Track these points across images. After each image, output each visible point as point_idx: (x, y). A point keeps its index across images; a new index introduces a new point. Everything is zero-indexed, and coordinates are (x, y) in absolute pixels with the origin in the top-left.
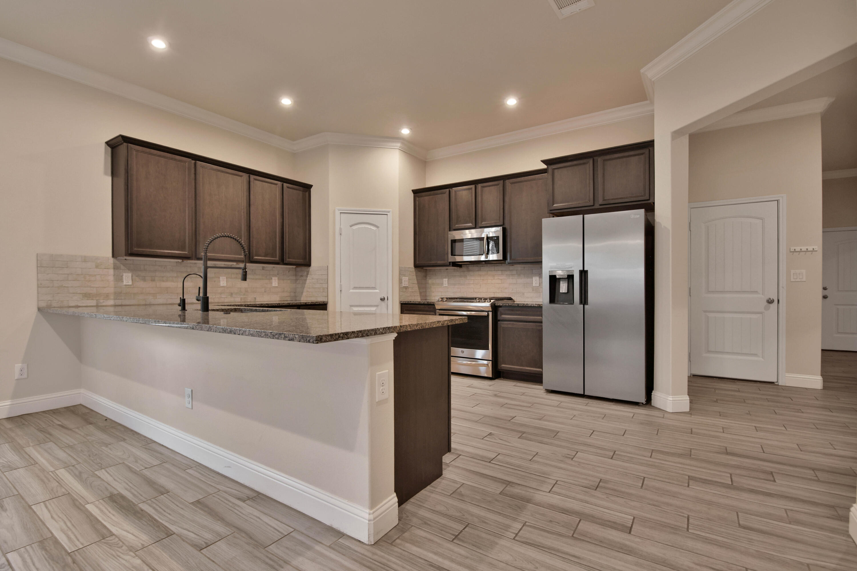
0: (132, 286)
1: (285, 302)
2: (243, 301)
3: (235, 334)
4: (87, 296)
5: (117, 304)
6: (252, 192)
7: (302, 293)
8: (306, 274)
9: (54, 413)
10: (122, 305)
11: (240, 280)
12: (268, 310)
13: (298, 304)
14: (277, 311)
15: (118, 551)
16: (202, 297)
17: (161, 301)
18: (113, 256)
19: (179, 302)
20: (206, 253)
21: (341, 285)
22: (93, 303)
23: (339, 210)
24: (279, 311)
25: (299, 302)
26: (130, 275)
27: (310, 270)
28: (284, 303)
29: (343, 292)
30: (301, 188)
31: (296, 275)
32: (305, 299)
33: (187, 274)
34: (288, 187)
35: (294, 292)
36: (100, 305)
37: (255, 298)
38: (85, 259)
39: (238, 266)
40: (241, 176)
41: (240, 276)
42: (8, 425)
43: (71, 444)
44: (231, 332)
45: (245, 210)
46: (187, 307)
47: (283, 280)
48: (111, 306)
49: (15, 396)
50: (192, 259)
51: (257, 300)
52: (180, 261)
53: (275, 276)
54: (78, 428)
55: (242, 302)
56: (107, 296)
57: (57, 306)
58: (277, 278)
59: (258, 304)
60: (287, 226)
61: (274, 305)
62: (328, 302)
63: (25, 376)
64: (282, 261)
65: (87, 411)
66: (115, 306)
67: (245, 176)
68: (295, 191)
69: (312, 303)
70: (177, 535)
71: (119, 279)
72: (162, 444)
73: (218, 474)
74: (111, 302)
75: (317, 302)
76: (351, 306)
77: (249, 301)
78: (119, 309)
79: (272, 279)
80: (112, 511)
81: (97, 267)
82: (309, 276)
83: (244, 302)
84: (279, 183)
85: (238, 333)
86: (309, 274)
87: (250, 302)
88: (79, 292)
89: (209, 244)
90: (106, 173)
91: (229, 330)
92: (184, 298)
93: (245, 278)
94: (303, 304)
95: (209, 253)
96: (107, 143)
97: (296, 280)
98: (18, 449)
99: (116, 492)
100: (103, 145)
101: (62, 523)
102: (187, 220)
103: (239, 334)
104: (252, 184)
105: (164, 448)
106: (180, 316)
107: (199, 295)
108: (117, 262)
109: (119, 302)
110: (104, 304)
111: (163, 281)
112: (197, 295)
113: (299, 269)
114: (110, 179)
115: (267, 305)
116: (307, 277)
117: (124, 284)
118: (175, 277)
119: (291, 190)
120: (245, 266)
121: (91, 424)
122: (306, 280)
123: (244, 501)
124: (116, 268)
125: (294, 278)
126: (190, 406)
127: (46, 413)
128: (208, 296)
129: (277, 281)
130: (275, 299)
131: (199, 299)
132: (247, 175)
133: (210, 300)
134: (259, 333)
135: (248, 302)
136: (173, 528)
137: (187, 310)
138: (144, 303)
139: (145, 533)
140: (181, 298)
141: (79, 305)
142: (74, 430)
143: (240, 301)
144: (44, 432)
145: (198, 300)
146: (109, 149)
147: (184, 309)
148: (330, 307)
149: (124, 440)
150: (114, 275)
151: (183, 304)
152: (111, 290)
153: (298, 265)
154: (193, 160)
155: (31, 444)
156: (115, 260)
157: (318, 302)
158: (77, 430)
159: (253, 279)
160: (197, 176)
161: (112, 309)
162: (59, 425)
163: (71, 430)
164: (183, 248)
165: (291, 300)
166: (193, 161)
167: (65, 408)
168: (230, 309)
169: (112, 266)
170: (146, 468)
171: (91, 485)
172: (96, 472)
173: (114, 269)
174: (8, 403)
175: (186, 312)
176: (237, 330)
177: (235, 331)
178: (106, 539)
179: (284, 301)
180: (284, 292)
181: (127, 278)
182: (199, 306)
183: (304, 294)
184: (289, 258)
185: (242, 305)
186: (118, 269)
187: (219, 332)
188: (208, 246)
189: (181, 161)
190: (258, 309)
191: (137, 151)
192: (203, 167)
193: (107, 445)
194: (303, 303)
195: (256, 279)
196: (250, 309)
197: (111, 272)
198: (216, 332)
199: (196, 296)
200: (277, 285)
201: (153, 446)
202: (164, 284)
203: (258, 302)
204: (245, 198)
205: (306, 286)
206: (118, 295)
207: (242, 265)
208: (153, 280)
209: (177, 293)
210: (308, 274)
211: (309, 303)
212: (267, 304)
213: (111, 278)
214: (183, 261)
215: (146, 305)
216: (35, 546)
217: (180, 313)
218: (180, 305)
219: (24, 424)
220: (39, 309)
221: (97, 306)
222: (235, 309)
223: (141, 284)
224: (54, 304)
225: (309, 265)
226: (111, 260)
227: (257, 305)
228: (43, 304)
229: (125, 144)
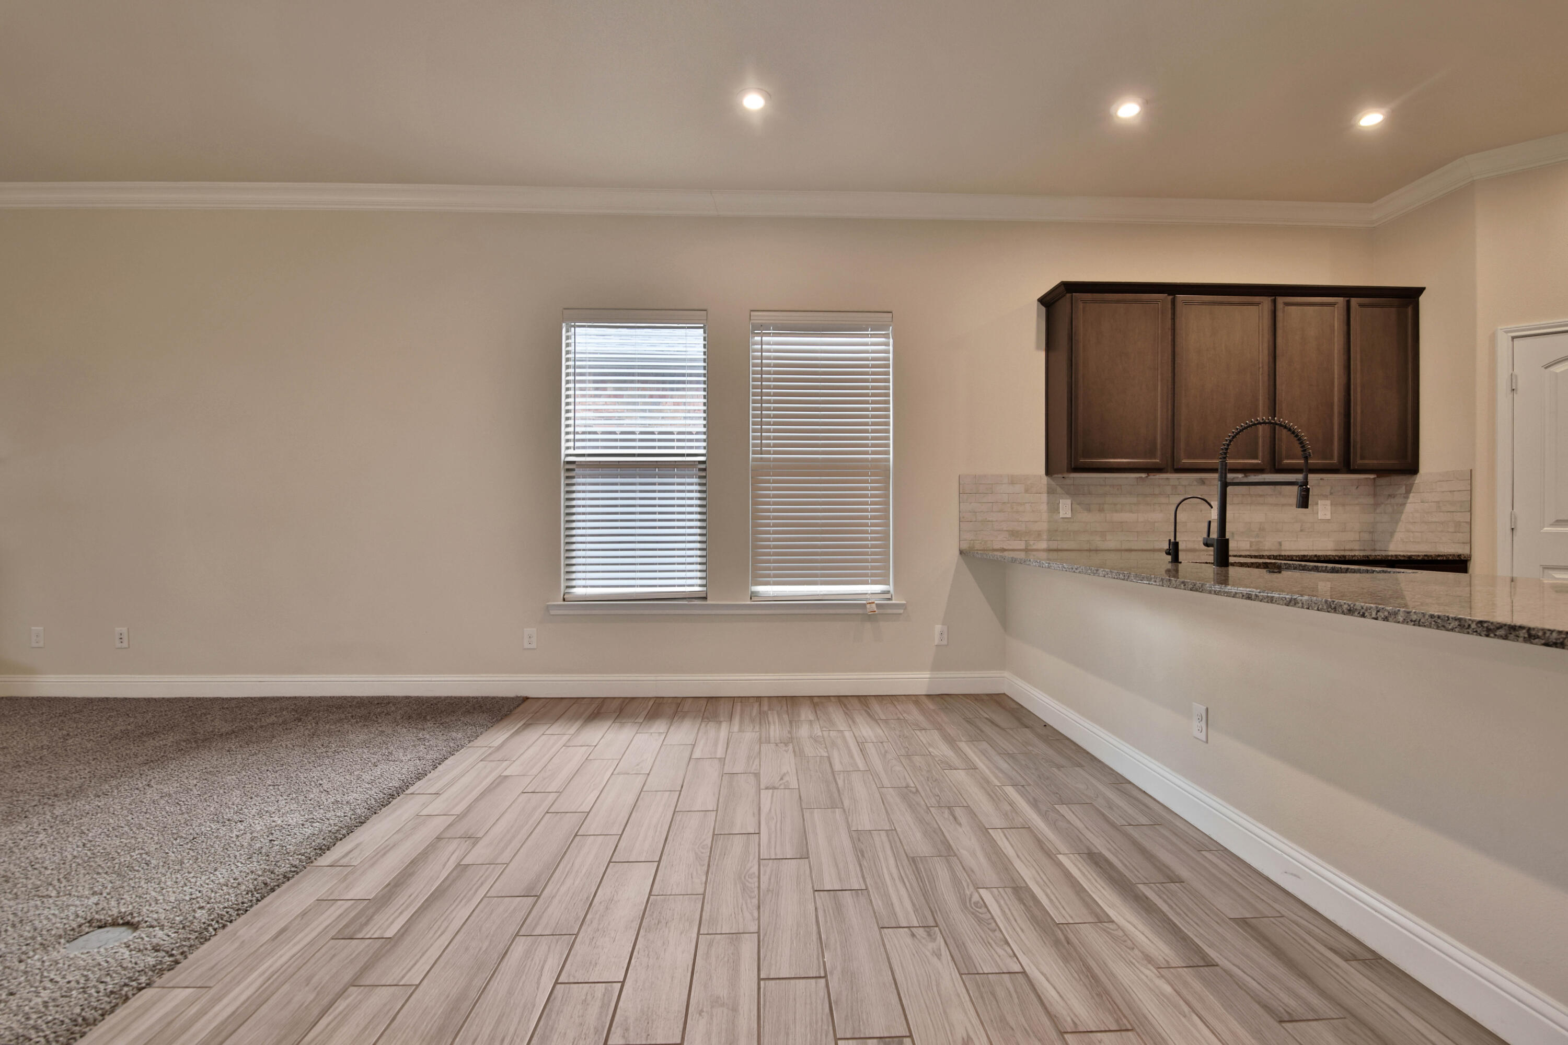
0: (1072, 520)
1: (1347, 553)
2: (1254, 548)
3: (1363, 616)
4: (1014, 534)
5: (1051, 547)
6: (1279, 332)
7: (1392, 534)
8: (1403, 490)
9: (976, 699)
10: (1057, 550)
13: (1390, 558)
15: (1129, 954)
16: (1217, 540)
17: (1112, 545)
18: (1048, 472)
19: (1168, 548)
20: (1225, 458)
21: (1513, 518)
22: (1021, 545)
23: (1507, 332)
25: (1384, 553)
26: (1069, 502)
27: (1416, 482)
28: (1355, 556)
29: (1518, 533)
30: (1395, 301)
31: (1375, 495)
32: (1397, 547)
33: (1182, 498)
34: (1361, 305)
35: (1370, 532)
36: (1029, 548)
37: (1280, 544)
38: (1013, 481)
39: (1245, 480)
40: (1258, 304)
42: (931, 706)
43: (1011, 752)
44: (1351, 611)
45: (1266, 368)
46: (1182, 556)
47: (1343, 505)
48: (1044, 550)
49: (937, 666)
50: (1166, 472)
51: (1283, 548)
52: (1143, 475)
53: (1325, 497)
54: (1012, 729)
55: (1253, 551)
56: (1039, 534)
57: (981, 548)
58: (1328, 502)
60: (1359, 390)
61: (1333, 558)
62: (1470, 556)
63: (945, 642)
64: (1346, 466)
65: (1016, 706)
66: (1049, 550)
67: (1266, 301)
68: (1377, 311)
69: (1426, 558)
70: (1222, 968)
71: (1054, 508)
72: (1144, 789)
73: (1267, 879)
74: (1043, 545)
75: (1439, 556)
76: (1546, 568)
77: (1266, 548)
78: (1054, 555)
79: (1317, 504)
80: (1098, 880)
81: (1027, 491)
82: (1411, 495)
83: (1258, 550)
84: (1340, 300)
85: (1374, 616)
86: (1413, 490)
87: (1270, 550)
88: (1005, 529)
89: (1230, 441)
90: (1038, 348)
91: (1346, 606)
92: (1177, 540)
93: (1304, 502)
94: (1402, 558)
95: (1231, 458)
96: (1042, 301)
97: (1376, 505)
98: (951, 742)
99: (1096, 851)
100: (1035, 304)
101: (1034, 872)
102: (1159, 403)
103: (1376, 619)
104: (1280, 314)
105: (1150, 799)
106: (1168, 571)
107: (1209, 535)
108: (1053, 483)
109: (1054, 545)
110: (1034, 547)
111: (1116, 511)
112: (1205, 536)
113: (1383, 481)
114: (1042, 355)
115: (1315, 559)
116: (1407, 498)
117: (1061, 515)
118: (1134, 504)
119: (1369, 310)
120: (1306, 478)
121: (1027, 727)
122: (1404, 504)
124: (1051, 491)
125: (1370, 500)
126: (1202, 736)
127: (967, 698)
128: (1227, 537)
129: (1329, 507)
130: (1325, 546)
131: (1209, 542)
132: (1270, 299)
134: (1439, 621)
136: (1213, 954)
137: (1181, 562)
138: (1086, 547)
139: (1165, 942)
140: (1170, 540)
141: (1005, 547)
142: (1008, 730)
144: (972, 724)
145: (1207, 545)
146: (1043, 309)
147: (1176, 560)
148: (1476, 566)
149: (1081, 766)
150: (1048, 503)
151: (1174, 550)
152: (1044, 526)
153: (1382, 472)
154: (1169, 294)
155: (963, 739)
156: (1049, 479)
157: (1442, 556)
158: (1011, 732)
159: (1277, 505)
160: (1177, 321)
161: (1044, 555)
162: (987, 718)
163: (1003, 729)
164: (1151, 453)
165: (1362, 548)
166: (1171, 297)
167: (987, 695)
169: (1045, 489)
170: (1130, 825)
171: (1055, 823)
172: (1056, 806)
173: (1048, 493)
174: (926, 675)
175: (1180, 565)
176: (1370, 608)
177: (1363, 611)
178: (1105, 924)
179: (1345, 550)
180: (1344, 531)
181: (1065, 507)
182: (1209, 555)
183: (1398, 536)
184: (1362, 458)
186: (1053, 493)
187: (1318, 610)
188: (1228, 445)
189: (1148, 302)
190: (1322, 567)
191: (1085, 302)
192: (1187, 303)
193: (1059, 767)
194: (1404, 556)
195: (1283, 505)
196: (1300, 565)
197: (1044, 497)
198: (1308, 609)
199: (1204, 538)
200: (1328, 517)
201: (1128, 786)
202: (1118, 517)
203: (1285, 550)
204: (1266, 345)
205: (1403, 517)
206: (1053, 533)
208: (1101, 510)
210: (1408, 491)
211: (1418, 556)
212: (1316, 556)
213: (1044, 507)
214: (1149, 475)
215: (1090, 550)
216: (1009, 891)
217: (1169, 566)
218: (1168, 553)
219: (946, 708)
220: (961, 552)
221: (1027, 550)
222: (1265, 563)
223: (1085, 516)
224: (977, 547)
225: (1413, 470)
226: (1045, 479)
228: (965, 546)
229: (1068, 295)
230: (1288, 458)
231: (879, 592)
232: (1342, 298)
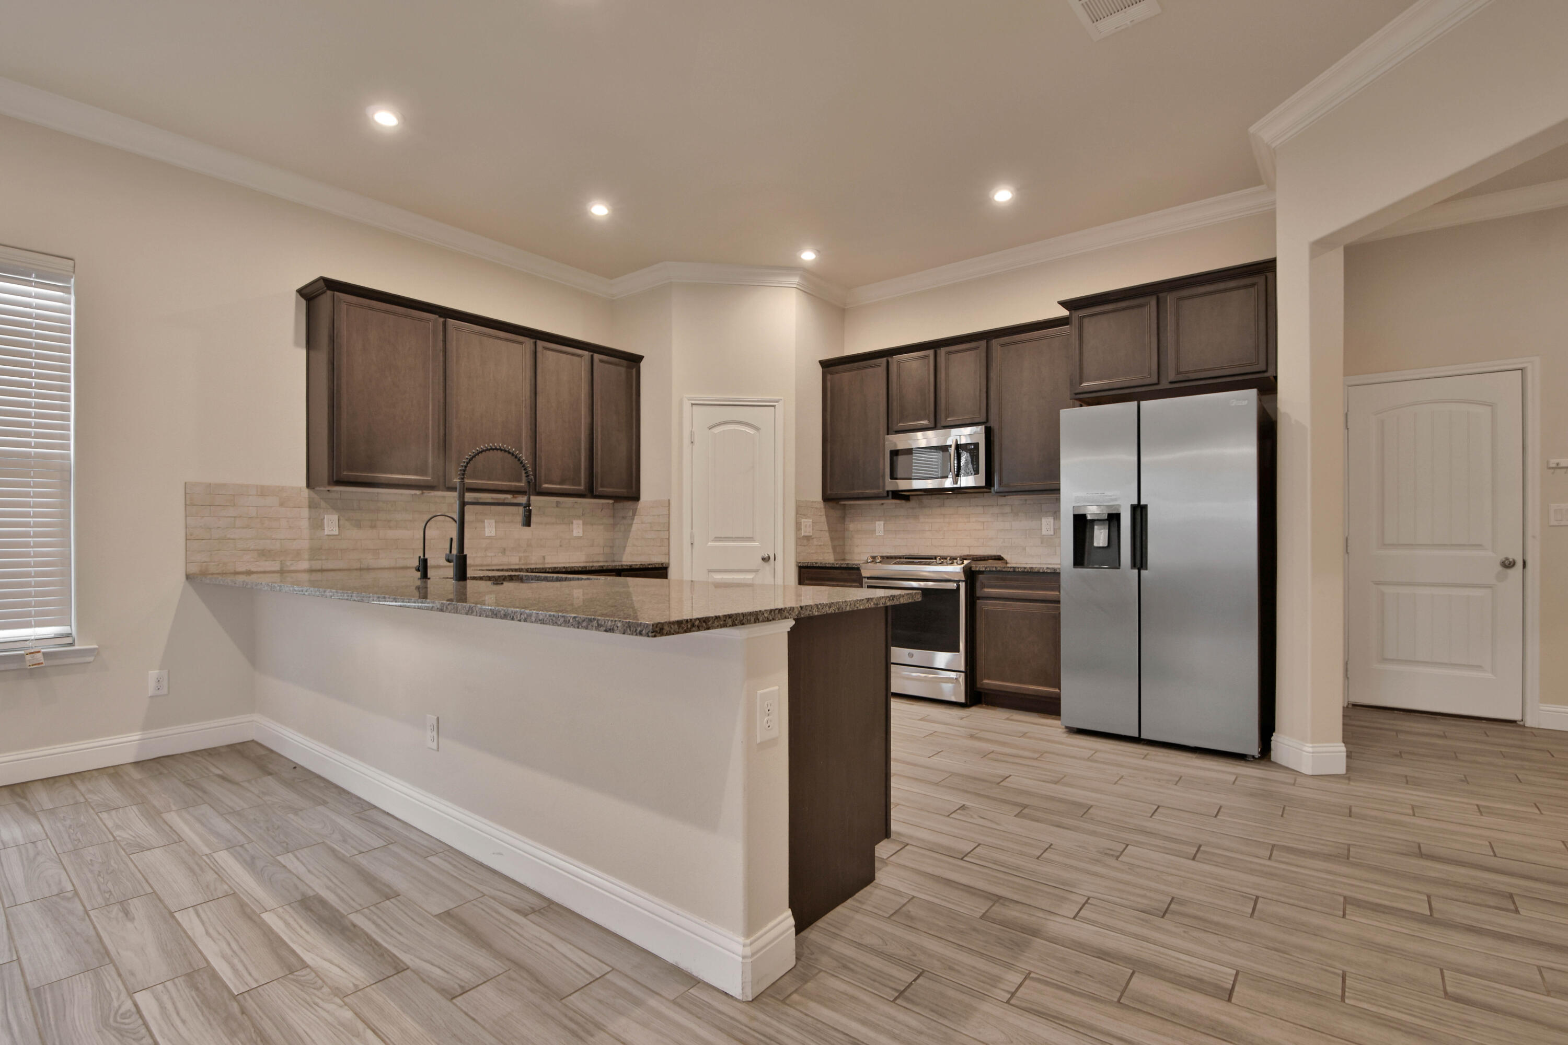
0: (340, 537)
1: (595, 564)
2: (523, 562)
3: (513, 619)
4: (264, 554)
5: (314, 568)
6: (539, 371)
7: (625, 547)
8: (630, 513)
9: (210, 754)
10: (322, 570)
11: (519, 526)
12: (566, 578)
13: (617, 567)
14: (582, 579)
15: (316, 995)
16: (456, 556)
17: (384, 562)
18: (309, 485)
19: (418, 564)
20: (463, 479)
21: (692, 536)
22: (276, 566)
23: (689, 400)
24: (585, 579)
25: (620, 564)
26: (335, 517)
27: (639, 507)
28: (593, 566)
29: (695, 544)
30: (624, 362)
31: (614, 517)
32: (629, 558)
33: (430, 516)
34: (601, 361)
35: (611, 547)
36: (285, 569)
37: (544, 558)
38: (263, 492)
39: (515, 501)
40: (522, 343)
41: (519, 518)
42: (136, 775)
43: (238, 809)
44: (505, 616)
45: (528, 402)
46: (430, 573)
47: (592, 524)
48: (305, 571)
49: (147, 725)
50: (438, 490)
51: (546, 561)
52: (418, 492)
53: (579, 517)
54: (249, 781)
55: (523, 564)
56: (298, 554)
57: (217, 572)
58: (581, 522)
59: (549, 568)
60: (599, 430)
61: (577, 569)
62: (669, 564)
63: (164, 691)
64: (590, 492)
65: (263, 752)
66: (311, 571)
67: (529, 342)
68: (612, 367)
69: (641, 567)
70: (412, 970)
71: (316, 524)
72: (387, 811)
73: (481, 865)
74: (305, 565)
75: (649, 564)
76: (710, 571)
77: (533, 562)
78: (319, 576)
79: (572, 523)
80: (305, 926)
81: (281, 505)
82: (636, 517)
83: (526, 564)
84: (586, 354)
85: (519, 619)
86: (637, 513)
87: (536, 564)
88: (252, 548)
89: (468, 463)
90: (297, 344)
91: (503, 612)
92: (426, 557)
93: (527, 522)
94: (626, 567)
96: (300, 292)
97: (614, 525)
98: (153, 815)
99: (311, 893)
100: (294, 295)
101: (224, 945)
102: (430, 422)
104: (539, 355)
105: (390, 819)
106: (418, 588)
107: (451, 552)
108: (315, 496)
109: (317, 565)
110: (292, 568)
111: (390, 528)
112: (448, 552)
113: (619, 505)
114: (303, 352)
115: (564, 570)
116: (633, 519)
117: (326, 532)
118: (411, 521)
119: (607, 366)
120: (529, 500)
121: (270, 774)
122: (632, 524)
123: (526, 915)
124: (312, 506)
125: (611, 521)
126: (434, 746)
127: (198, 755)
128: (465, 553)
129: (581, 526)
130: (577, 559)
131: (450, 558)
132: (532, 341)
133: (469, 561)
134: (554, 619)
135: (532, 564)
136: (406, 958)
137: (429, 579)
138: (357, 565)
139: (360, 966)
140: (420, 557)
141: (253, 569)
142: (242, 784)
143: (517, 562)
144: (193, 786)
145: (449, 561)
146: (303, 302)
147: (425, 576)
148: (672, 572)
149: (324, 803)
150: (309, 519)
151: (423, 567)
152: (305, 544)
153: (617, 498)
154: (440, 316)
155: (174, 808)
156: (311, 492)
157: (652, 564)
158: (246, 785)
159: (541, 523)
160: (448, 343)
161: (305, 577)
162: (219, 776)
163: (237, 784)
164: (422, 471)
165: (605, 560)
166: (442, 320)
167: (228, 746)
168: (502, 576)
169: (306, 502)
170: (361, 853)
171: (270, 879)
172: (278, 858)
173: (310, 507)
174: (136, 736)
175: (429, 581)
176: (516, 612)
177: (513, 614)
178: (295, 973)
179: (593, 562)
180: (593, 546)
181: (331, 523)
182: (450, 571)
183: (628, 549)
184: (602, 487)
185: (522, 569)
186: (316, 508)
187: (486, 617)
188: (466, 467)
189: (421, 320)
190: (550, 577)
191: (349, 304)
192: (458, 329)
193: (296, 811)
194: (627, 565)
195: (547, 524)
196: (536, 576)
197: (305, 512)
198: (480, 616)
199: (446, 555)
200: (581, 535)
201: (372, 813)
202: (392, 534)
203: (548, 563)
204: (528, 381)
205: (631, 535)
206: (315, 552)
207: (523, 499)
208: (373, 527)
209: (413, 549)
210: (634, 515)
211: (637, 565)
212: (564, 567)
213: (305, 523)
214: (423, 493)
215: (361, 569)
216: (180, 982)
217: (418, 583)
218: (418, 570)
219: (161, 773)
220: (188, 577)
221: (282, 572)
222: (510, 576)
223: (354, 533)
224: (213, 568)
225: (636, 498)
226: (306, 492)
227: (548, 570)
228: (194, 569)
229: (329, 293)
230: (546, 483)
231: (52, 636)
232: (587, 352)
